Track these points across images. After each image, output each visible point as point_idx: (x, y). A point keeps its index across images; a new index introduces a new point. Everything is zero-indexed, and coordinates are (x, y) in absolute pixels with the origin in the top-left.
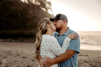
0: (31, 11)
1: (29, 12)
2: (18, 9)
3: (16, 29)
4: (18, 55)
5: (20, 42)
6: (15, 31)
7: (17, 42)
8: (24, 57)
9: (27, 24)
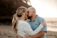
0: (15, 2)
1: (14, 3)
2: (6, 1)
3: (4, 16)
4: (5, 35)
5: (7, 25)
6: (3, 17)
7: (5, 25)
8: (9, 37)
9: (12, 12)
